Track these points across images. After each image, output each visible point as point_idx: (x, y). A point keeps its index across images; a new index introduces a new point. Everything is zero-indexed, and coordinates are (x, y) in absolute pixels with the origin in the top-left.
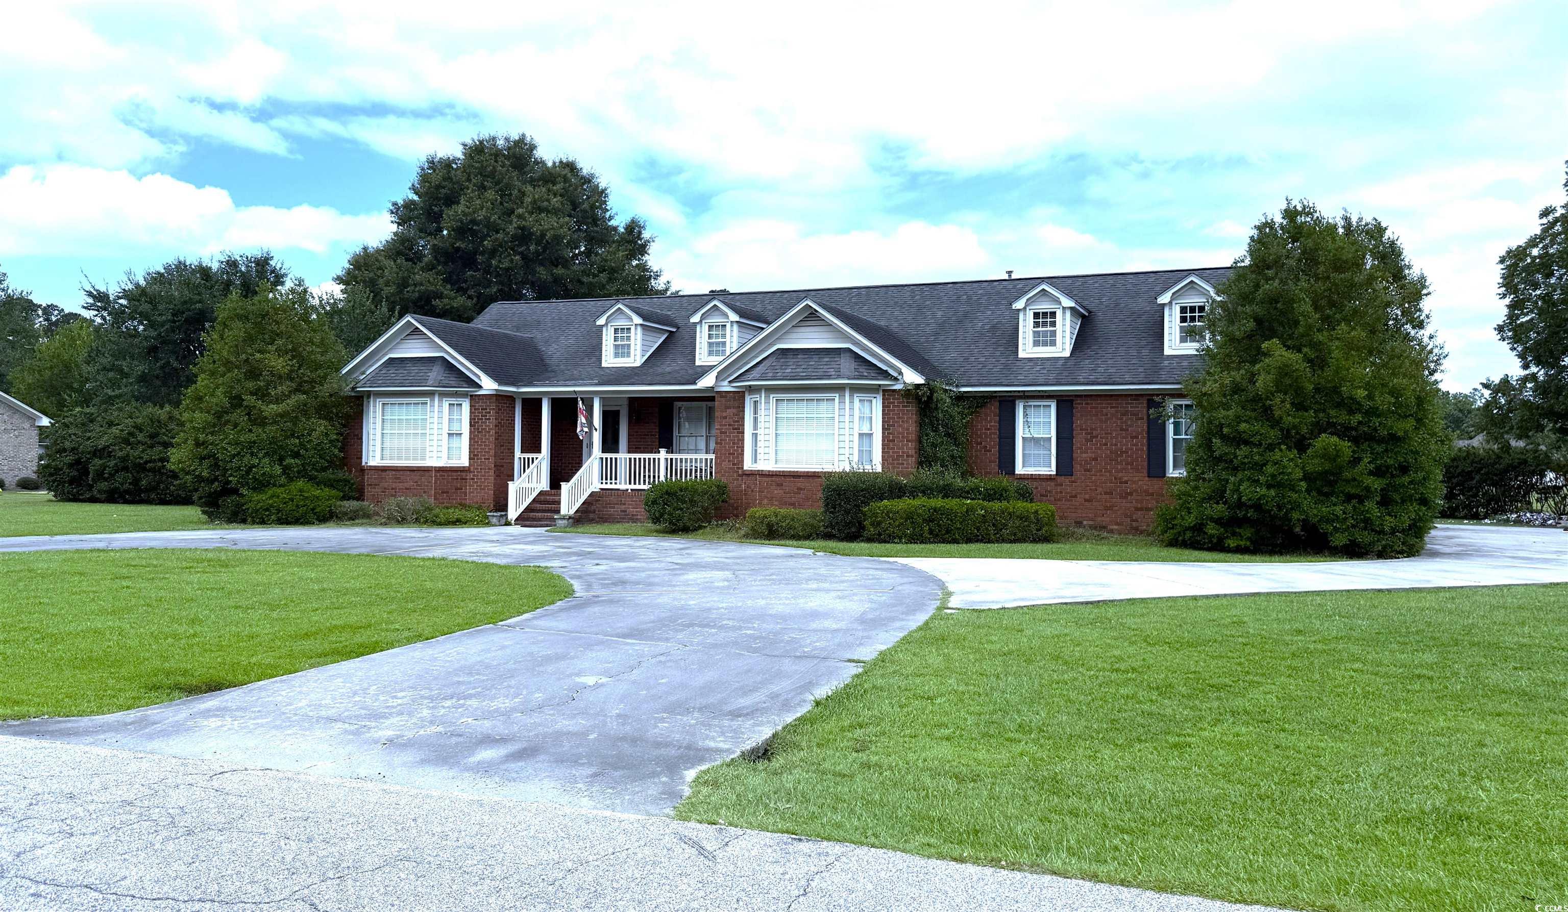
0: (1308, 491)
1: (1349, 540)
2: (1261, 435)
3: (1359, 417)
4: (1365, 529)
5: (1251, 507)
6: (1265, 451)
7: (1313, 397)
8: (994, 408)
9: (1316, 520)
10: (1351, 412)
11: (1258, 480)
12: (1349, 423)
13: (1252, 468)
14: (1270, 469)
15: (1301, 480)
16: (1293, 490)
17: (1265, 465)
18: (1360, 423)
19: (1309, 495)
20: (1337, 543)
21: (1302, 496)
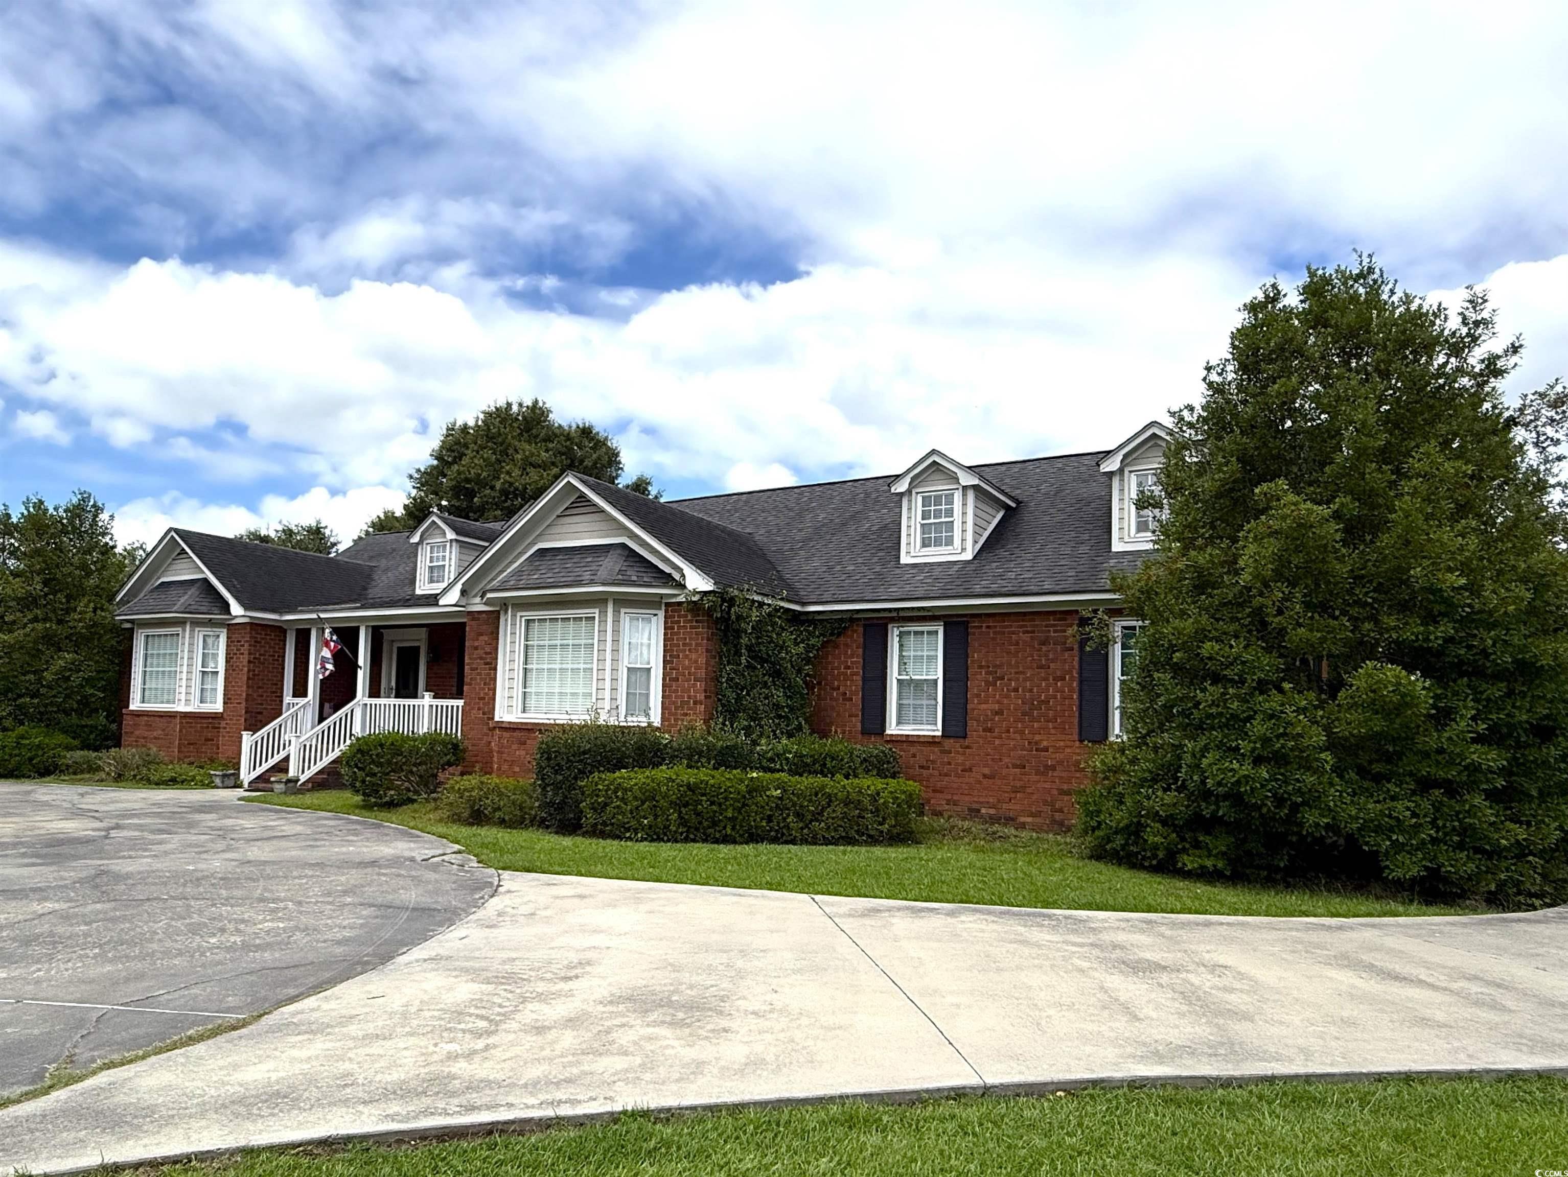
0: (1338, 770)
1: (1426, 868)
2: (1243, 663)
3: (1445, 629)
4: (1461, 846)
5: (1226, 797)
6: (1252, 695)
7: (1350, 592)
8: (857, 636)
9: (1355, 826)
10: (1431, 619)
11: (1237, 749)
12: (1427, 640)
13: (1226, 725)
14: (1258, 727)
15: (1322, 750)
16: (1308, 769)
17: (1249, 719)
18: (1449, 640)
19: (1341, 777)
20: (1398, 873)
21: (1325, 779)
